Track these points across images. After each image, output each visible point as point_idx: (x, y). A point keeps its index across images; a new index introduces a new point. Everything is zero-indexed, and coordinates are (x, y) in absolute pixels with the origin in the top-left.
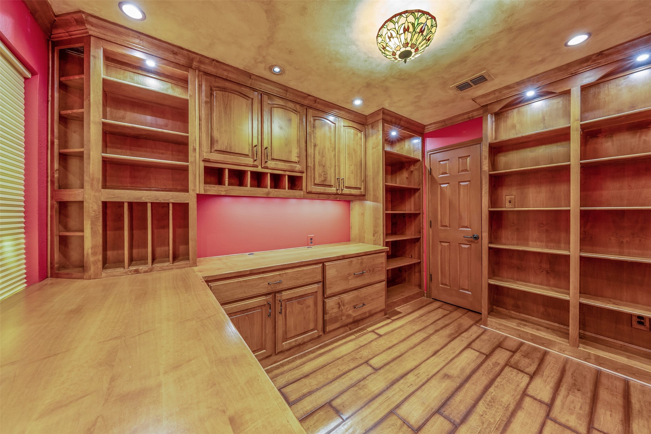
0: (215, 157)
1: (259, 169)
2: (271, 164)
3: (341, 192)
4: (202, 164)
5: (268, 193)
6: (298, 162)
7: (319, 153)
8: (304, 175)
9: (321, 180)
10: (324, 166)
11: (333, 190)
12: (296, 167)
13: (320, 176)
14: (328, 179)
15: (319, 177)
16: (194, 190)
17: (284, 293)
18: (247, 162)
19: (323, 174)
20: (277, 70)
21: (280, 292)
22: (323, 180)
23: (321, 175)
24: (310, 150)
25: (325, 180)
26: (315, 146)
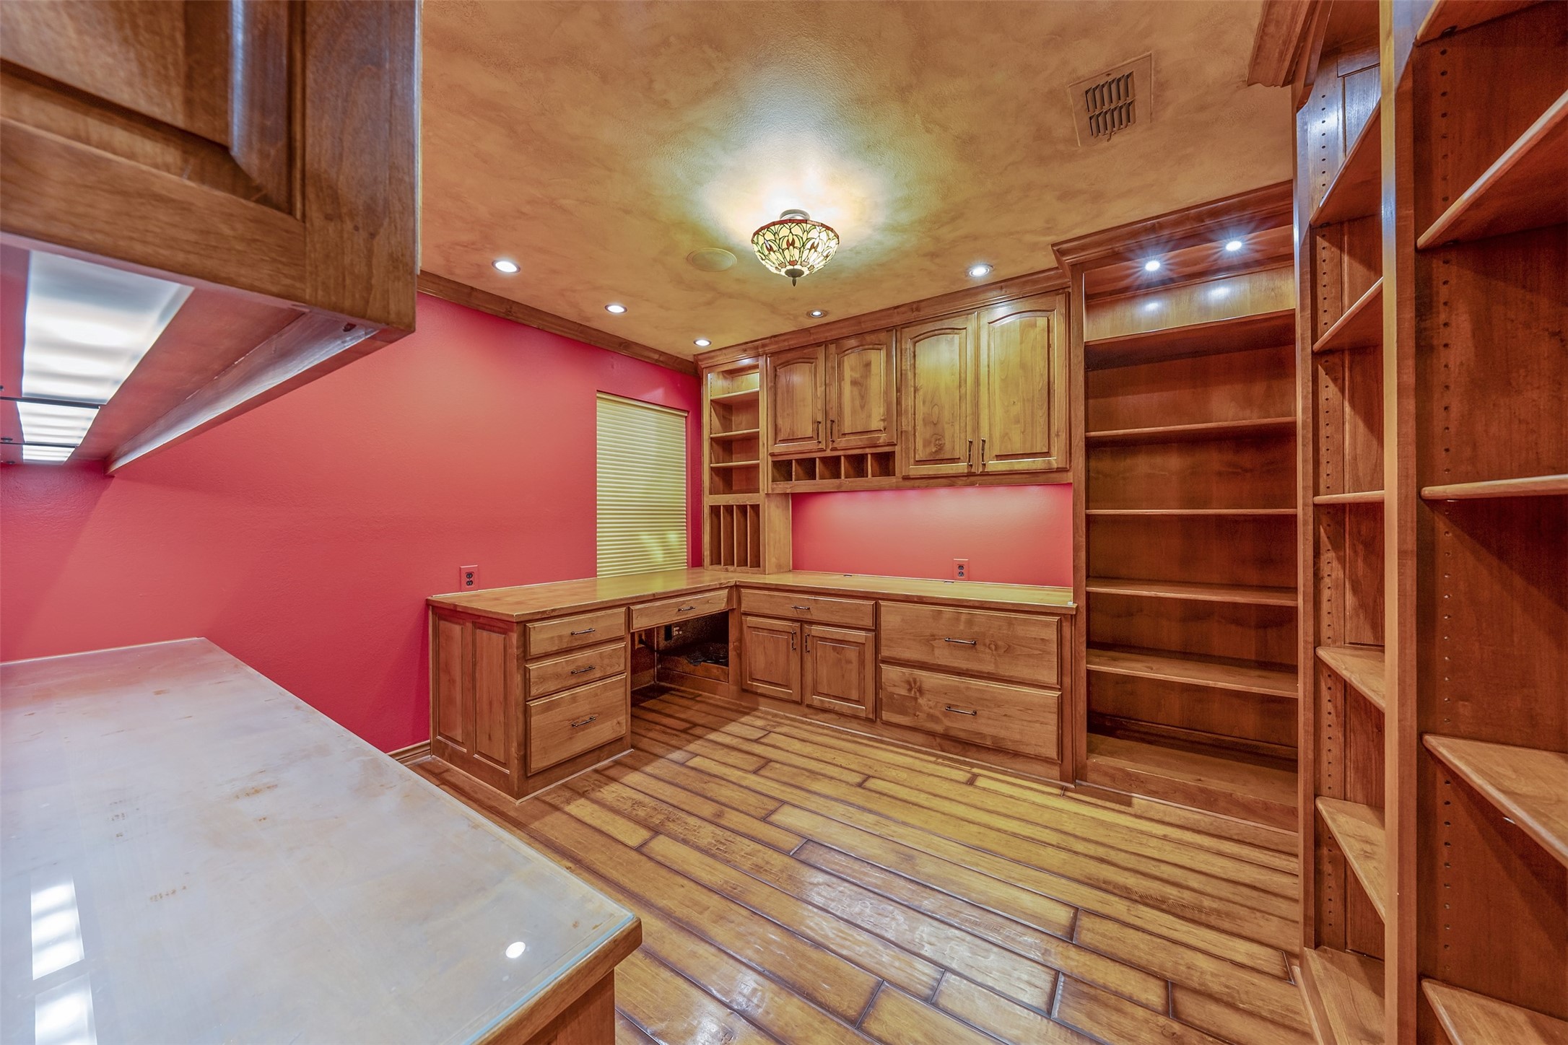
0: (780, 448)
1: (829, 453)
2: (842, 442)
3: (981, 470)
4: (770, 459)
5: (840, 486)
6: (885, 429)
7: (924, 402)
8: (897, 449)
9: (928, 450)
10: (935, 424)
11: (962, 467)
12: (879, 438)
13: (927, 443)
14: (948, 446)
15: (924, 446)
16: (763, 490)
17: (814, 627)
18: (811, 447)
19: (933, 441)
20: (817, 313)
21: (811, 623)
22: (934, 450)
23: (931, 442)
24: (908, 402)
25: (940, 448)
26: (916, 390)
